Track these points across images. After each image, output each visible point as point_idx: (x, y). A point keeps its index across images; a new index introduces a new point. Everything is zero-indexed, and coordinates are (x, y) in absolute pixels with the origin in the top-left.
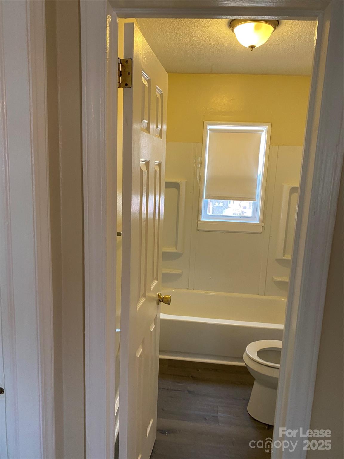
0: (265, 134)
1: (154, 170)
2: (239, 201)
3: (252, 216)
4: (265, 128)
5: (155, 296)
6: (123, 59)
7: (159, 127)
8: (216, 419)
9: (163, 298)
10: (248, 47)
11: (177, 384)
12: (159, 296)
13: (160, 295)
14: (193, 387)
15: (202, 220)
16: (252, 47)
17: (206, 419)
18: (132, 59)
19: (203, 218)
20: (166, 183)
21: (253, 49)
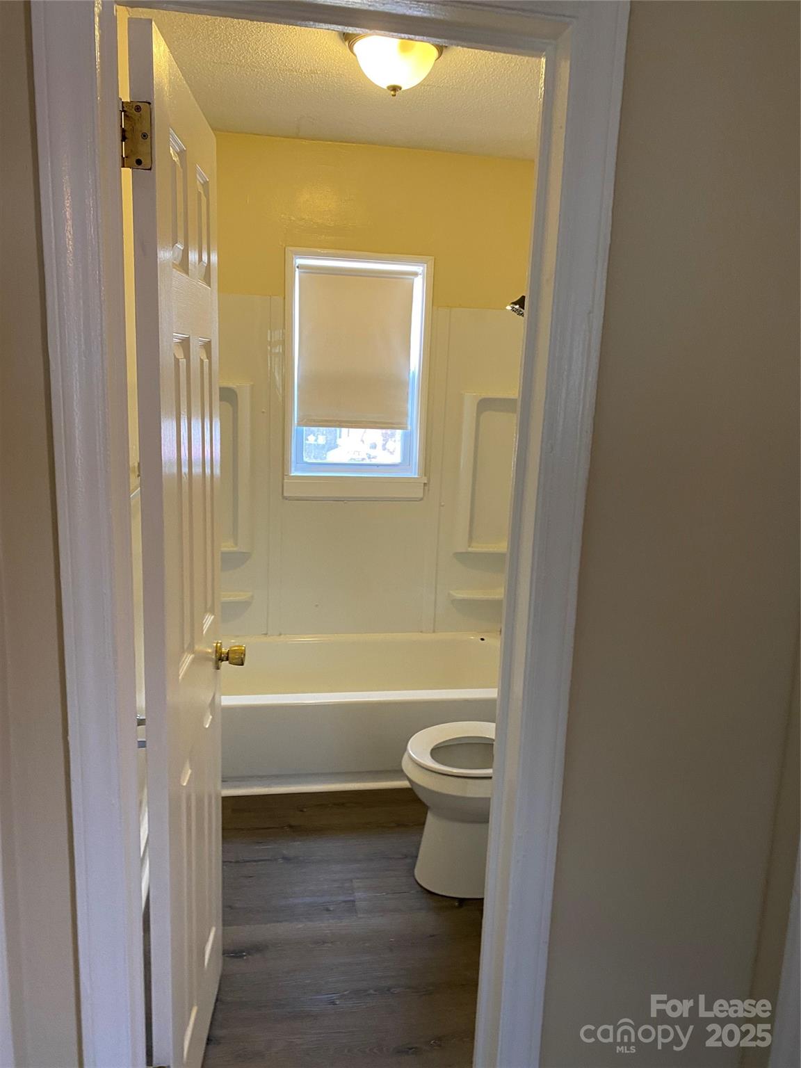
0: (421, 280)
1: (199, 360)
2: (361, 431)
3: (400, 463)
4: (422, 268)
5: (210, 651)
6: (129, 101)
7: (205, 258)
8: (351, 906)
9: (228, 653)
10: (385, 87)
11: (257, 847)
12: (218, 650)
13: (221, 648)
14: (295, 847)
15: (292, 475)
16: (395, 89)
17: (330, 910)
18: (149, 103)
19: (296, 470)
20: (222, 389)
21: (397, 93)
